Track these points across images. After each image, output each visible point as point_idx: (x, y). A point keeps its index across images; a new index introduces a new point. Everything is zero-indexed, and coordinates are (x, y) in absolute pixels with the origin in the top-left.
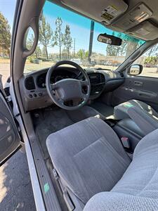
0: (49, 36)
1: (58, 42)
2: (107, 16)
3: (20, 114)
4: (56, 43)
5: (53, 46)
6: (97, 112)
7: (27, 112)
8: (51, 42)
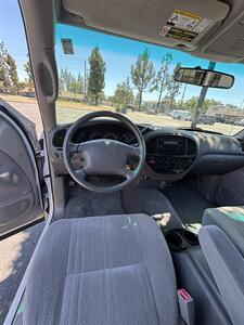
0: (149, 78)
1: (160, 86)
2: (176, 33)
3: (50, 176)
4: (156, 87)
5: (151, 91)
6: (170, 207)
7: (59, 175)
8: (150, 85)
